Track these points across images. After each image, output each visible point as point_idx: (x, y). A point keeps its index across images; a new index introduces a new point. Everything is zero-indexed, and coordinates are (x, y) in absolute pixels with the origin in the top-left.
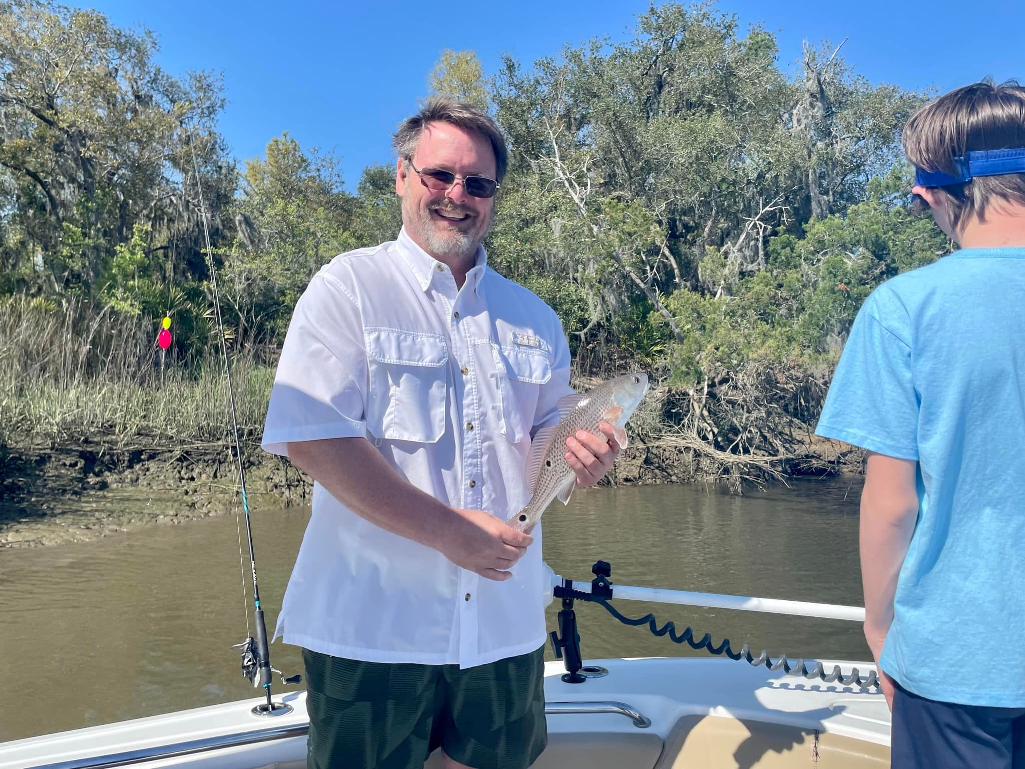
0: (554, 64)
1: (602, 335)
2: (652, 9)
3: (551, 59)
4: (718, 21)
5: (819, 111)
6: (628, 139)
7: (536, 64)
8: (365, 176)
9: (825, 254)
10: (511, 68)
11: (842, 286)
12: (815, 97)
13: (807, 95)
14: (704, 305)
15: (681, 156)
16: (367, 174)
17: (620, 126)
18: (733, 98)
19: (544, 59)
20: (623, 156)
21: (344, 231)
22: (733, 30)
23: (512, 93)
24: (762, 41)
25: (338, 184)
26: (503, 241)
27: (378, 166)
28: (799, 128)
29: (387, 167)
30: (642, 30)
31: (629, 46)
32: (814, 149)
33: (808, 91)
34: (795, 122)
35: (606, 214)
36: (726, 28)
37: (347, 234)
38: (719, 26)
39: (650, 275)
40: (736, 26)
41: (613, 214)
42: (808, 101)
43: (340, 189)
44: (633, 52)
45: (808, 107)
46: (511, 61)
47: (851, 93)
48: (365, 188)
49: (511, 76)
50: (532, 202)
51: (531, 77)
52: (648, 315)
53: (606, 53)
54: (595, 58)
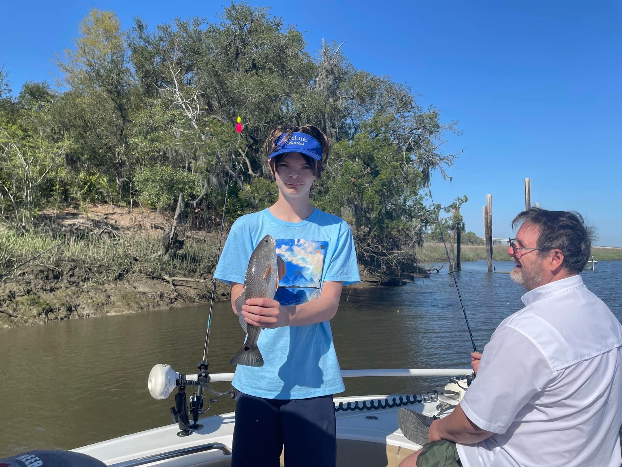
0: (170, 29)
1: (204, 205)
2: (233, 6)
3: (168, 25)
4: (271, 20)
5: (330, 80)
6: (222, 83)
7: (159, 27)
8: (24, 88)
9: (341, 161)
10: (141, 27)
11: (353, 179)
12: (329, 72)
13: (324, 71)
14: (273, 188)
15: (255, 97)
16: (26, 87)
17: (216, 74)
18: (283, 66)
19: (164, 25)
20: (217, 93)
21: (13, 124)
22: (280, 27)
23: (141, 43)
24: (296, 36)
25: (6, 91)
26: (136, 140)
27: (36, 82)
28: (320, 89)
29: (43, 84)
30: (226, 17)
31: (218, 26)
32: (328, 102)
33: (325, 68)
34: (317, 85)
35: (210, 128)
36: (276, 25)
37: (14, 127)
38: (272, 23)
39: (238, 168)
40: (281, 25)
41: (215, 129)
42: (325, 74)
43: (8, 95)
44: (221, 30)
45: (325, 77)
46: (141, 23)
47: (346, 73)
48: (25, 97)
49: (140, 33)
50: (157, 117)
51: (157, 35)
52: (239, 193)
53: (204, 28)
54: (196, 30)
